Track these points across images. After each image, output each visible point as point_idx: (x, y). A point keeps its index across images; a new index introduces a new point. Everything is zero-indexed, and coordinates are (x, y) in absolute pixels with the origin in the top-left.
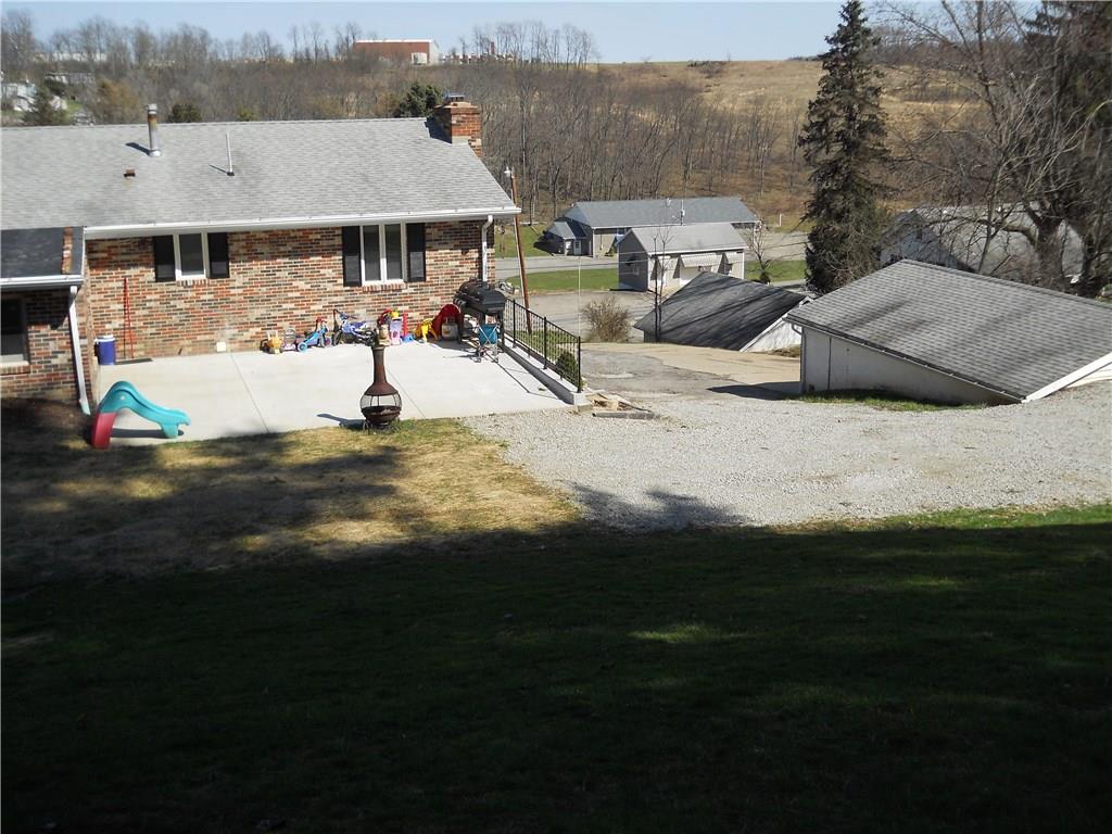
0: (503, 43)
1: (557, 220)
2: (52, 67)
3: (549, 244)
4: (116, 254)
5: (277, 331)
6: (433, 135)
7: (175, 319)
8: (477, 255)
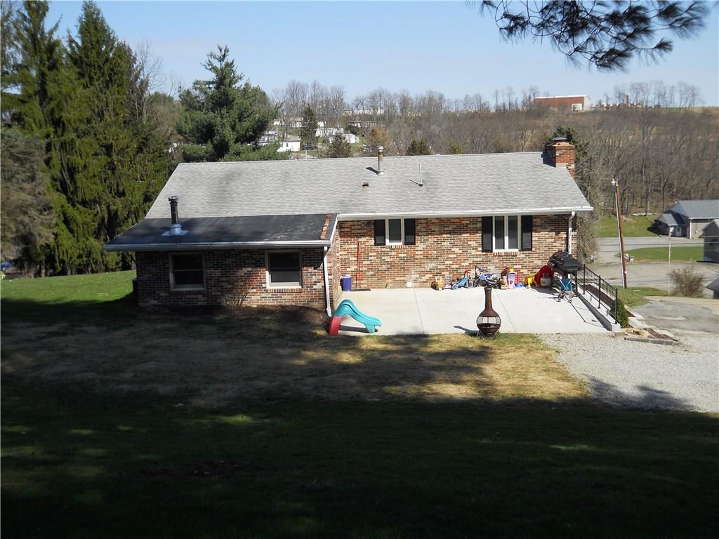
0: (635, 96)
1: (665, 213)
2: (351, 119)
3: (658, 228)
4: (354, 229)
5: (441, 277)
6: (546, 162)
7: (384, 267)
8: (565, 236)
